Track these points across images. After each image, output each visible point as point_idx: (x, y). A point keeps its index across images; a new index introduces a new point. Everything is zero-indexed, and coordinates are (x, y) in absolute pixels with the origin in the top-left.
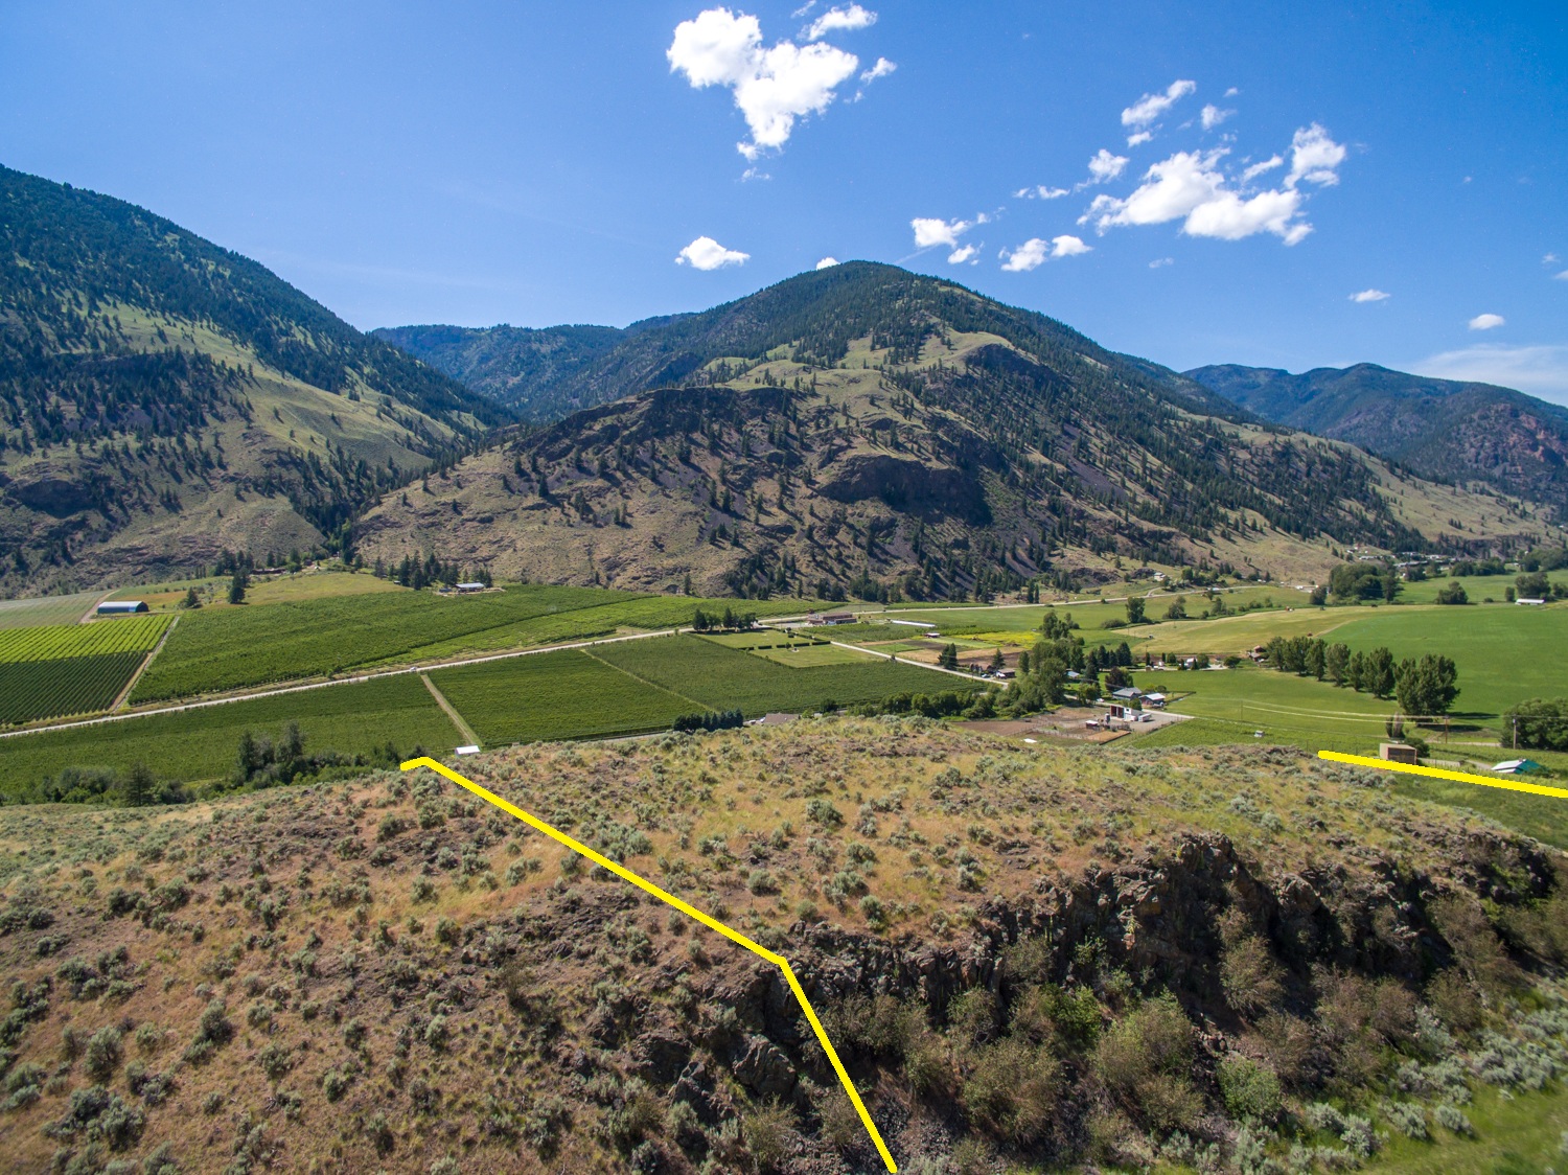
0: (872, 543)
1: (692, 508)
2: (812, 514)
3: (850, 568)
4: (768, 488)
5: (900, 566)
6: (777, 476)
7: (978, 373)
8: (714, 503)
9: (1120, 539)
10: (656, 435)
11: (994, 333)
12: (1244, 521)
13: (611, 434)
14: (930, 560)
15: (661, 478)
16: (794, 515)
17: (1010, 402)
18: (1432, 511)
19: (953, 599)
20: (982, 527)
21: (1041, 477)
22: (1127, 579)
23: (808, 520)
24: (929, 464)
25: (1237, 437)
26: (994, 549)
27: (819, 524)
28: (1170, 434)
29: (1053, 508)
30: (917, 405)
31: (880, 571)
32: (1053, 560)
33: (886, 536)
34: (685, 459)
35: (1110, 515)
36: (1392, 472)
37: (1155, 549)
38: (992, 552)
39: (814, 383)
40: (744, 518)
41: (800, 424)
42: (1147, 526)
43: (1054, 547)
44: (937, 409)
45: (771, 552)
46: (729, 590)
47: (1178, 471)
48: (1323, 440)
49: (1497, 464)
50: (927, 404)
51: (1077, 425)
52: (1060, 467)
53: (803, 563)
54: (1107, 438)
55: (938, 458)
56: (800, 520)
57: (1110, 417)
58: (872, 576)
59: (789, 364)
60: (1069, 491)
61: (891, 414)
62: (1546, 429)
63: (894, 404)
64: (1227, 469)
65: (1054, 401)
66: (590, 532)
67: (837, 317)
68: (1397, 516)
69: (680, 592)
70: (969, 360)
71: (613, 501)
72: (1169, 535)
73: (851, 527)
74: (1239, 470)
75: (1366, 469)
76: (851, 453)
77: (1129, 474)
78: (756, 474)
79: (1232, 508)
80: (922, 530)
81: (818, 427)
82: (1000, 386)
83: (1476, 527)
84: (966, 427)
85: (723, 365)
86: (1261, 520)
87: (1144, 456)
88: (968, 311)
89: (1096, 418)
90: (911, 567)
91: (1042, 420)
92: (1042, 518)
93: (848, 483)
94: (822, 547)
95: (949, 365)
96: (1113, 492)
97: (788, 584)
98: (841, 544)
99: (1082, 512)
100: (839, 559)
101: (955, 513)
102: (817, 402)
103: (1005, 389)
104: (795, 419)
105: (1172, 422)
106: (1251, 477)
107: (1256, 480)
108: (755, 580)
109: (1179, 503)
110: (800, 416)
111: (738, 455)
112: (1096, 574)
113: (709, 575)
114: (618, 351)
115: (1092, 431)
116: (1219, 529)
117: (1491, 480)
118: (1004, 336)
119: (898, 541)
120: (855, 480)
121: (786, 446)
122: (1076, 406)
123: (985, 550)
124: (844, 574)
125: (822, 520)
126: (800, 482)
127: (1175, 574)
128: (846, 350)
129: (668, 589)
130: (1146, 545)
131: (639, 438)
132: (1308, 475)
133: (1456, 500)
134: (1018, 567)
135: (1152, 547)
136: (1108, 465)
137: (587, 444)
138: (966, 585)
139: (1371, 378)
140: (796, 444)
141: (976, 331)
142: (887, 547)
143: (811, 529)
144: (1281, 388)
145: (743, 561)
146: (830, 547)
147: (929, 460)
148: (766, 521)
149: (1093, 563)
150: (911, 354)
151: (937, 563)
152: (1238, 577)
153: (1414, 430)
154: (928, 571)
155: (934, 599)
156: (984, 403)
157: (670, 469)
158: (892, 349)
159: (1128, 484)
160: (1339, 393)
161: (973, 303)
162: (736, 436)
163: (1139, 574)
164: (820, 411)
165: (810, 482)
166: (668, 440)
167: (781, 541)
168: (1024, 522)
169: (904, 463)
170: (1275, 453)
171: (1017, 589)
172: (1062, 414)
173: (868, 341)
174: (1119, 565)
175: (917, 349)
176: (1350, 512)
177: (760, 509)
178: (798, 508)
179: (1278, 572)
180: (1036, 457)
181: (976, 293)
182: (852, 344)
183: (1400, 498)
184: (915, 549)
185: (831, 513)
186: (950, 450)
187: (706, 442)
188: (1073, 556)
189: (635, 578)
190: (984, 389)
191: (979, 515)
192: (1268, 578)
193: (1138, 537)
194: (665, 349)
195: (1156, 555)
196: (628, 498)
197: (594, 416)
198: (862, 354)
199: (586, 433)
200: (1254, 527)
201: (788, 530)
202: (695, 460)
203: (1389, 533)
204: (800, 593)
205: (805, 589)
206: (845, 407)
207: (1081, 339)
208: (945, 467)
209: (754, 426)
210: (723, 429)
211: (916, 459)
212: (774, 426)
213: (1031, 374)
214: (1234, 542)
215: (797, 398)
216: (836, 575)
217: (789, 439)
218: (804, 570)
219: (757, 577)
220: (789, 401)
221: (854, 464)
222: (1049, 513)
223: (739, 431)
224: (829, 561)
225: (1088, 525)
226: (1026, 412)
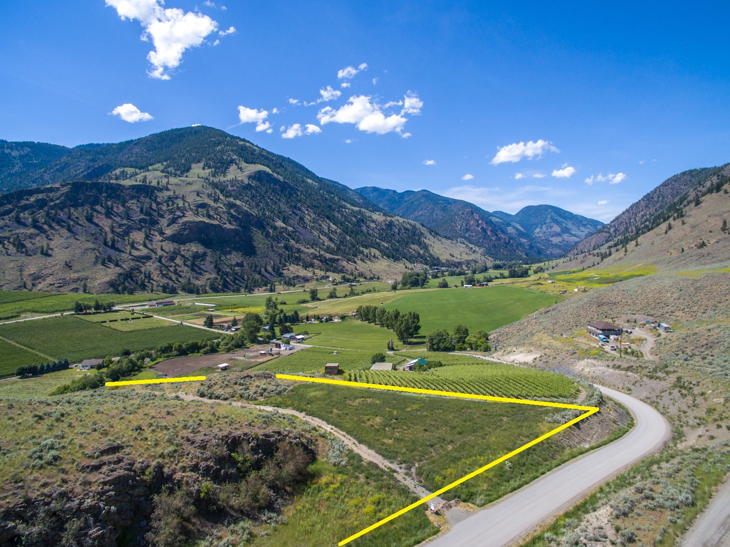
0: (193, 264)
1: (92, 246)
3: (181, 277)
4: (138, 236)
5: (207, 276)
6: (143, 230)
7: (254, 183)
8: (106, 244)
9: (316, 262)
10: (72, 206)
11: (263, 165)
12: (370, 254)
13: (42, 204)
14: (223, 272)
15: (74, 229)
16: (152, 250)
17: (269, 197)
18: (443, 250)
19: (233, 291)
20: (250, 257)
21: (281, 233)
22: (318, 280)
23: (160, 253)
24: (225, 226)
25: (371, 217)
26: (256, 267)
27: (165, 254)
28: (342, 215)
29: (286, 247)
30: (221, 197)
31: (197, 278)
32: (284, 272)
33: (202, 261)
34: (90, 219)
35: (312, 251)
36: (431, 234)
37: (331, 266)
38: (255, 269)
39: (168, 183)
40: (123, 252)
41: (158, 204)
42: (328, 256)
43: (285, 266)
44: (232, 200)
45: (138, 269)
46: (111, 289)
47: (343, 231)
48: (406, 220)
49: (467, 232)
50: (227, 197)
51: (300, 209)
52: (290, 229)
53: (155, 275)
54: (313, 216)
55: (230, 223)
56: (155, 253)
57: (314, 206)
58: (192, 281)
59: (159, 174)
60: (293, 239)
61: (207, 201)
62: (483, 219)
63: (209, 196)
64: (366, 231)
65: (289, 198)
66: (23, 258)
67: (187, 152)
68: (431, 252)
69: (81, 291)
70: (250, 177)
71: (41, 241)
72: (338, 260)
73: (183, 256)
74: (371, 232)
75: (421, 233)
76: (184, 220)
77: (322, 232)
78: (132, 229)
79: (366, 248)
80: (220, 258)
81: (168, 205)
82: (264, 189)
83: (459, 257)
84: (245, 208)
85: (124, 171)
86: (378, 253)
87: (329, 224)
88: (252, 154)
89: (309, 206)
90: (213, 276)
91: (283, 207)
92: (281, 252)
93: (182, 234)
94: (167, 267)
95: (240, 179)
96: (314, 240)
97: (146, 285)
98: (177, 265)
99: (300, 249)
100: (176, 272)
101: (237, 249)
102: (168, 193)
103: (266, 192)
104: (155, 201)
105: (344, 209)
106: (375, 235)
107: (378, 236)
108: (126, 284)
109: (344, 246)
110: (159, 200)
111: (122, 219)
112: (303, 278)
113: (99, 282)
114: (64, 159)
115: (306, 212)
116: (359, 257)
118: (268, 167)
119: (207, 263)
120: (186, 233)
121: (149, 215)
122: (298, 201)
123: (251, 267)
124: (177, 280)
125: (167, 253)
126: (156, 233)
127: (338, 277)
128: (190, 168)
129: (72, 290)
130: (328, 264)
131: (62, 207)
132: (399, 234)
133: (453, 245)
136: (313, 228)
137: (25, 208)
138: (240, 283)
139: (427, 196)
140: (155, 214)
141: (255, 163)
142: (202, 267)
143: (161, 257)
145: (120, 274)
146: (171, 266)
147: (225, 224)
148: (136, 253)
149: (302, 272)
150: (222, 172)
151: (227, 274)
152: (365, 278)
154: (222, 278)
155: (224, 291)
156: (256, 198)
157: (80, 225)
158: (213, 170)
159: (321, 237)
160: (415, 201)
161: (255, 150)
162: (121, 208)
163: (323, 277)
164: (170, 198)
165: (161, 233)
166: (80, 209)
167: (144, 263)
168: (271, 254)
169: (212, 225)
170: (386, 225)
171: (265, 285)
172: (293, 204)
173: (201, 165)
174: (314, 273)
175: (225, 170)
176: (414, 250)
178: (154, 246)
179: (383, 276)
180: (280, 224)
182: (193, 165)
183: (433, 244)
184: (216, 267)
185: (172, 249)
186: (236, 219)
187: (103, 211)
188: (294, 270)
189: (51, 285)
190: (256, 191)
191: (249, 250)
192: (379, 279)
193: (324, 261)
194: (93, 160)
195: (331, 269)
196: (51, 239)
197: (31, 193)
198: (197, 170)
199: (23, 202)
200: (374, 256)
201: (148, 258)
202: (96, 220)
203: (428, 259)
204: (152, 290)
205: (155, 288)
206: (183, 196)
207: (307, 171)
208: (233, 227)
209: (133, 204)
210: (114, 204)
211: (218, 223)
212: (144, 204)
213: (279, 186)
214: (366, 263)
215: (158, 190)
216: (173, 281)
217: (151, 211)
218: (155, 278)
219: (128, 282)
220: (153, 192)
221: (185, 225)
222: (284, 250)
223: (123, 206)
224: (170, 273)
225: (302, 255)
226: (276, 203)
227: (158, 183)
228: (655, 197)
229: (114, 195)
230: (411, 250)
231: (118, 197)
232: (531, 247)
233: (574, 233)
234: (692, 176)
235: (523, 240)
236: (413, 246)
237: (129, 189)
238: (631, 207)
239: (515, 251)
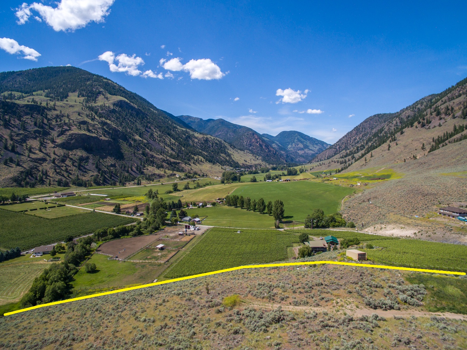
0: (80, 165)
2: (54, 154)
3: (71, 174)
4: (34, 143)
5: (91, 173)
6: (38, 139)
7: (117, 109)
8: (6, 148)
9: (164, 164)
11: (122, 96)
12: (198, 159)
14: (102, 171)
16: (47, 154)
17: (128, 119)
18: (240, 157)
19: (111, 185)
20: (120, 160)
21: (139, 144)
22: (168, 176)
24: (101, 138)
25: (194, 135)
27: (57, 157)
28: (176, 133)
29: (144, 154)
30: (96, 117)
31: (83, 175)
32: (144, 171)
33: (86, 162)
35: (161, 157)
36: (231, 147)
37: (175, 167)
38: (124, 168)
39: (55, 105)
40: (22, 155)
41: (48, 120)
42: (172, 160)
43: (145, 167)
44: (104, 119)
45: (36, 168)
46: (15, 184)
47: (180, 144)
49: (250, 146)
50: (100, 117)
51: (150, 128)
52: (145, 141)
53: (51, 173)
54: (159, 133)
55: (104, 136)
56: (49, 156)
57: (160, 127)
58: (80, 177)
59: (43, 97)
60: (148, 148)
61: (86, 119)
62: (259, 138)
63: (88, 116)
64: (192, 144)
65: (142, 120)
67: (64, 84)
68: (233, 158)
70: (114, 104)
72: (179, 163)
73: (71, 159)
74: (195, 145)
75: (225, 146)
76: (71, 132)
77: (166, 144)
78: (28, 137)
79: (195, 155)
80: (99, 160)
81: (57, 121)
82: (125, 113)
83: (249, 162)
84: (114, 126)
85: (11, 94)
86: (203, 159)
88: (113, 89)
89: (155, 126)
90: (96, 173)
91: (139, 126)
92: (140, 157)
93: (70, 143)
94: (59, 167)
95: (107, 105)
96: (162, 150)
97: (44, 181)
98: (67, 165)
99: (153, 155)
100: (66, 171)
101: (111, 155)
102: (55, 113)
103: (127, 115)
104: (46, 118)
105: (177, 130)
106: (198, 147)
107: (200, 148)
108: (28, 180)
109: (181, 153)
110: (49, 117)
111: (19, 130)
112: (158, 175)
113: (3, 178)
115: (154, 130)
116: (192, 161)
117: (250, 150)
118: (126, 98)
119: (90, 164)
120: (72, 142)
121: (42, 127)
122: (148, 122)
123: (122, 167)
124: (68, 176)
125: (59, 156)
126: (49, 142)
127: (182, 175)
128: (67, 96)
130: (173, 166)
132: (212, 147)
133: (245, 155)
134: (133, 173)
135: (174, 166)
136: (160, 141)
138: (116, 180)
139: (222, 122)
140: (47, 127)
141: (116, 95)
142: (86, 167)
143: (54, 159)
144: (201, 123)
145: (22, 172)
146: (62, 166)
147: (101, 136)
148: (33, 156)
149: (157, 172)
150: (93, 100)
151: (105, 172)
152: (199, 175)
153: (233, 137)
154: (102, 175)
155: (104, 185)
156: (120, 118)
158: (86, 98)
159: (166, 147)
160: (215, 126)
161: (115, 86)
162: (18, 122)
163: (172, 175)
164: (57, 116)
165: (53, 141)
167: (41, 164)
168: (134, 158)
169: (92, 137)
170: (204, 140)
171: (133, 181)
172: (145, 124)
173: (77, 94)
174: (165, 172)
175: (95, 98)
176: (223, 157)
177: (30, 151)
178: (48, 151)
179: (209, 174)
180: (137, 137)
181: (116, 83)
182: (70, 94)
184: (97, 167)
185: (63, 154)
186: (109, 133)
188: (151, 169)
190: (119, 114)
191: (119, 156)
192: (207, 176)
193: (170, 164)
195: (175, 169)
198: (74, 97)
200: (201, 161)
201: (44, 160)
203: (232, 163)
204: (50, 184)
205: (52, 183)
206: (68, 115)
208: (107, 139)
209: (27, 119)
210: (11, 118)
211: (96, 136)
212: (37, 120)
213: (135, 111)
214: (196, 165)
215: (47, 109)
216: (65, 177)
217: (44, 125)
218: (51, 175)
219: (29, 178)
220: (43, 110)
221: (72, 136)
222: (142, 156)
223: (20, 120)
224: (62, 172)
225: (155, 160)
226: (134, 123)
227: (47, 104)
228: (361, 128)
229: (10, 111)
230: (221, 157)
231: (14, 113)
232: (287, 156)
233: (311, 148)
234: (379, 118)
235: (283, 152)
236: (222, 155)
237: (24, 107)
238: (348, 134)
239: (279, 159)
